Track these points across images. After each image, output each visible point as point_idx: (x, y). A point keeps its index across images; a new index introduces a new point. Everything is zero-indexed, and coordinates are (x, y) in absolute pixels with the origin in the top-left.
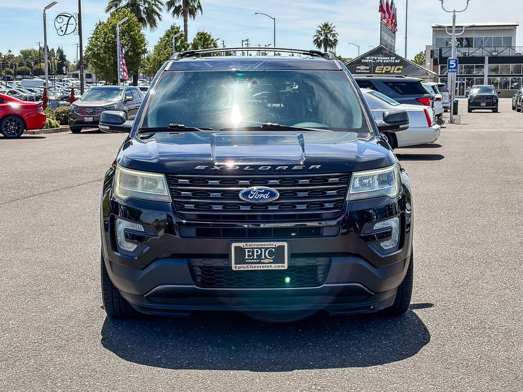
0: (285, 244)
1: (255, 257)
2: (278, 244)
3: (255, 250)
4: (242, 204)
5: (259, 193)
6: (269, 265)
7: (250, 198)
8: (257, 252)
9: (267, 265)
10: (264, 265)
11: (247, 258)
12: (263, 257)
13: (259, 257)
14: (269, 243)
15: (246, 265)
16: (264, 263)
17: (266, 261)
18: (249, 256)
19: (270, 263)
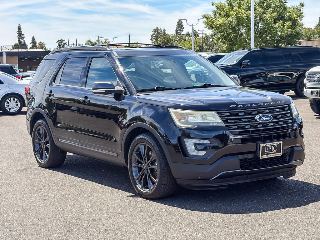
0: (281, 142)
1: (269, 151)
2: (279, 143)
3: (269, 147)
4: (259, 124)
5: (265, 117)
6: (275, 154)
7: (262, 120)
8: (270, 147)
9: (274, 154)
10: (272, 154)
11: (266, 151)
12: (272, 151)
13: (270, 150)
14: (275, 143)
15: (265, 155)
16: (272, 153)
17: (273, 152)
18: (267, 150)
19: (275, 153)
